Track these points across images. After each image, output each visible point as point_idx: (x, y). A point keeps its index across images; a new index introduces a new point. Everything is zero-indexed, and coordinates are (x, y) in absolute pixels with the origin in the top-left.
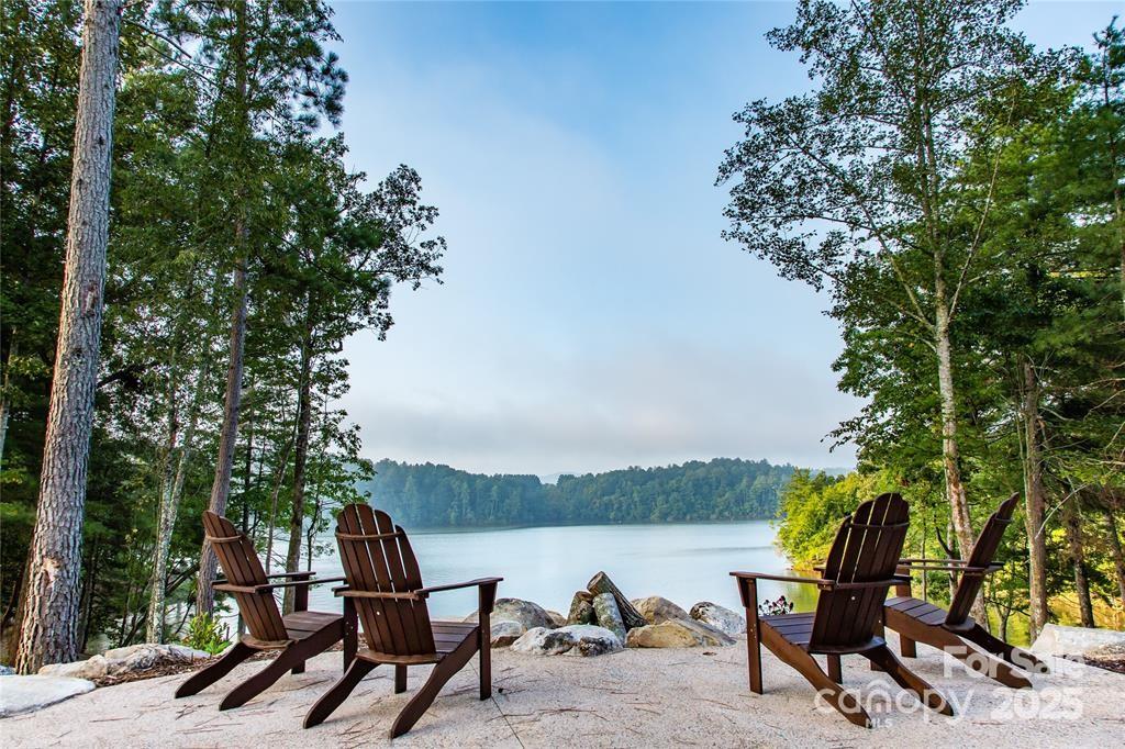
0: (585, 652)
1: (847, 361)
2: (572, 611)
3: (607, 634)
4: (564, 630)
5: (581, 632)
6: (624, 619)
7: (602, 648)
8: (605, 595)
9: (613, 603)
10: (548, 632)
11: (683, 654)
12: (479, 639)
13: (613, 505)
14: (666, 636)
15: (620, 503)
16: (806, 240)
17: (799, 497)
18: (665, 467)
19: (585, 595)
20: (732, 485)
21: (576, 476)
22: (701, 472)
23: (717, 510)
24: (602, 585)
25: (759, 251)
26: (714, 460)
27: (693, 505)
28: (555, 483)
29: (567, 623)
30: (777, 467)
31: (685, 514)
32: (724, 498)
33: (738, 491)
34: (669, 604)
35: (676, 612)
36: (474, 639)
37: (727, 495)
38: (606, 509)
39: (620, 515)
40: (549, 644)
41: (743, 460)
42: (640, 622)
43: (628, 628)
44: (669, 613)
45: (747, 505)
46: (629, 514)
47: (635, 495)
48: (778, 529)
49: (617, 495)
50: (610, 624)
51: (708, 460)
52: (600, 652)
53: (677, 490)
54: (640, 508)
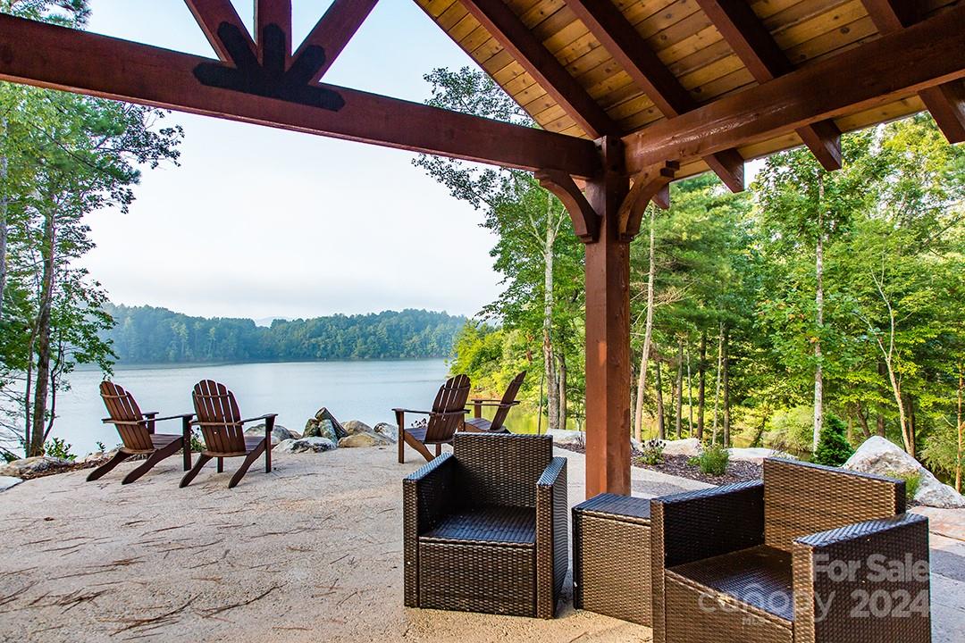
0: (316, 450)
1: (501, 249)
2: (306, 430)
3: (328, 441)
4: (304, 440)
5: (313, 441)
6: (337, 433)
7: (325, 448)
8: (326, 421)
9: (331, 425)
10: (295, 441)
11: (368, 449)
12: (266, 445)
13: (319, 346)
14: (360, 440)
15: (326, 344)
16: (470, 173)
17: (467, 342)
18: (365, 315)
19: (314, 421)
20: (418, 331)
21: (287, 320)
22: (394, 320)
23: (405, 351)
24: (325, 415)
25: (438, 177)
26: (405, 310)
27: (386, 346)
28: (269, 326)
29: (304, 436)
30: (454, 317)
31: (379, 354)
32: (411, 341)
33: (423, 335)
34: (363, 425)
35: (367, 429)
36: (263, 444)
37: (414, 339)
38: (314, 348)
39: (325, 353)
40: (296, 447)
41: (428, 311)
42: (346, 435)
43: (339, 438)
44: (362, 429)
45: (429, 346)
46: (333, 353)
47: (338, 337)
48: (451, 366)
49: (323, 337)
50: (328, 436)
51: (400, 310)
52: (324, 450)
53: (374, 334)
54: (343, 348)
